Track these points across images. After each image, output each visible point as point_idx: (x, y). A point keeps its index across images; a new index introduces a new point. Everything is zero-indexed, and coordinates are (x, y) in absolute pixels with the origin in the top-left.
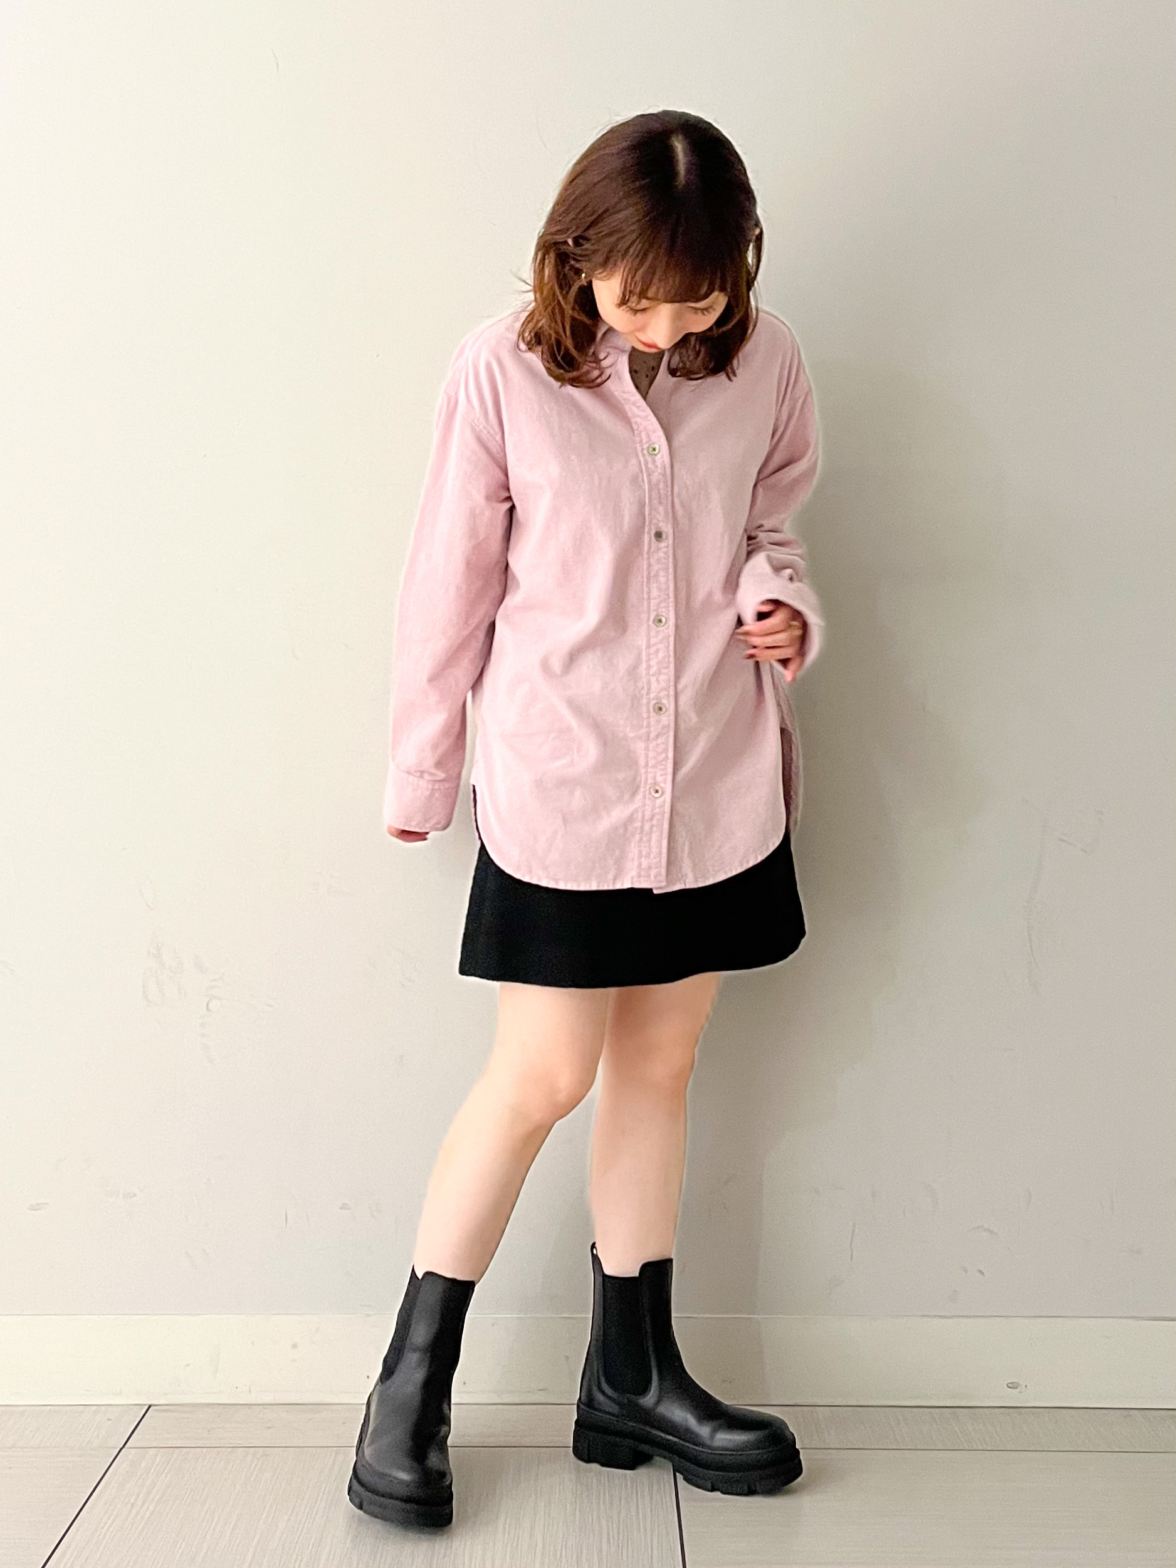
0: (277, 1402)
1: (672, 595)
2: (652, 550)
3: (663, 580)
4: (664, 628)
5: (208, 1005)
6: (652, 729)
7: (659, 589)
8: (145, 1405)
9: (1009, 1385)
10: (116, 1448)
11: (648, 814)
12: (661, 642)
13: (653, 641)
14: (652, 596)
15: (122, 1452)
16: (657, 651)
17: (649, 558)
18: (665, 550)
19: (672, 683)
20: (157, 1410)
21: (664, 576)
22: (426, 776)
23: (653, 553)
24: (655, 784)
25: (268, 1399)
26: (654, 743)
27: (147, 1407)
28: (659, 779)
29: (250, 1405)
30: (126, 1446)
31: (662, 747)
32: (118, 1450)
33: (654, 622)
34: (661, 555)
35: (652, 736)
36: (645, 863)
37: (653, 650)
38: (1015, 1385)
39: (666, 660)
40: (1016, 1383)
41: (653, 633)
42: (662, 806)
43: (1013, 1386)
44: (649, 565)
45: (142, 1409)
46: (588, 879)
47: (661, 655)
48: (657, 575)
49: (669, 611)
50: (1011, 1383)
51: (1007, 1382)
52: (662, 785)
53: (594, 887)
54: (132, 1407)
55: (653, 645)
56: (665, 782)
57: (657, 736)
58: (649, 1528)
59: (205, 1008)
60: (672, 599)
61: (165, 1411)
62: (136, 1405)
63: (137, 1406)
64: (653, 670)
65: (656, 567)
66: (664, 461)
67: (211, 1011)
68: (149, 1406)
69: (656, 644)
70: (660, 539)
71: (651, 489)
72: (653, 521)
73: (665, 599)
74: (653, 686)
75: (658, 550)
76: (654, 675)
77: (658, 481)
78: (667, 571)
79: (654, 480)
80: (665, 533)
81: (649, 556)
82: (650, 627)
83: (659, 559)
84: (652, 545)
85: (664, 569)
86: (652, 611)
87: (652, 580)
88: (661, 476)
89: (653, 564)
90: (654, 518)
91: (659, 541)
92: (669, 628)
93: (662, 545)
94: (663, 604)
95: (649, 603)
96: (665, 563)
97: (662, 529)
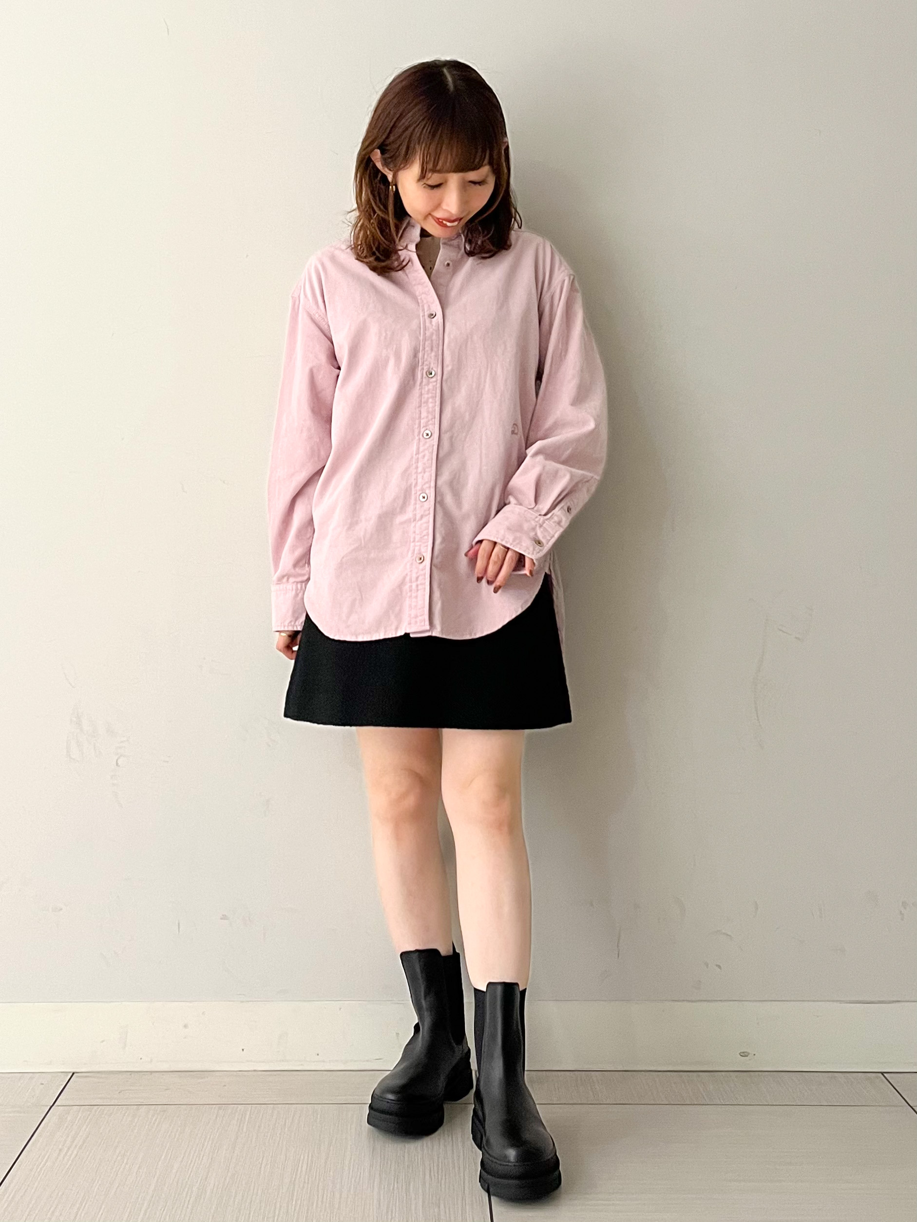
0: (172, 1070)
1: (437, 416)
2: (424, 384)
3: (431, 405)
4: (430, 439)
5: (117, 761)
6: (418, 512)
7: (428, 412)
8: (70, 1072)
9: (741, 1054)
10: (47, 1106)
11: (414, 576)
12: (427, 449)
13: (421, 449)
14: (422, 417)
15: (52, 1109)
16: (424, 456)
17: (421, 389)
18: (435, 384)
19: (433, 479)
20: (79, 1077)
21: (432, 403)
23: (425, 385)
24: (420, 553)
25: (165, 1067)
26: (420, 523)
27: (71, 1074)
28: (423, 550)
29: (151, 1072)
30: (55, 1105)
31: (425, 525)
32: (49, 1107)
33: (423, 435)
34: (431, 386)
35: (418, 517)
36: (413, 613)
37: (421, 455)
38: (746, 1054)
39: (430, 462)
40: (746, 1052)
41: (421, 444)
42: (424, 569)
43: (744, 1054)
44: (421, 394)
45: (67, 1076)
46: (377, 631)
47: (426, 458)
48: (427, 402)
49: (434, 427)
50: (743, 1053)
51: (739, 1052)
52: (424, 554)
53: (382, 637)
54: (59, 1074)
55: (421, 452)
56: (426, 552)
57: (422, 517)
58: (462, 1166)
59: (115, 763)
60: (437, 420)
61: (86, 1077)
62: (62, 1072)
63: (63, 1074)
64: (420, 470)
65: (426, 396)
66: (438, 322)
67: (119, 766)
68: (73, 1074)
69: (423, 451)
70: (431, 376)
71: (425, 340)
72: (425, 363)
73: (432, 419)
74: (420, 480)
75: (428, 384)
76: (420, 473)
77: (432, 334)
78: (434, 398)
79: (428, 334)
80: (435, 371)
81: (421, 387)
82: (419, 439)
83: (429, 390)
84: (424, 380)
85: (432, 397)
86: (421, 427)
87: (423, 405)
88: (434, 332)
89: (424, 394)
90: (426, 360)
91: (429, 377)
92: (433, 439)
93: (432, 380)
94: (430, 422)
95: (420, 422)
96: (433, 393)
97: (432, 369)
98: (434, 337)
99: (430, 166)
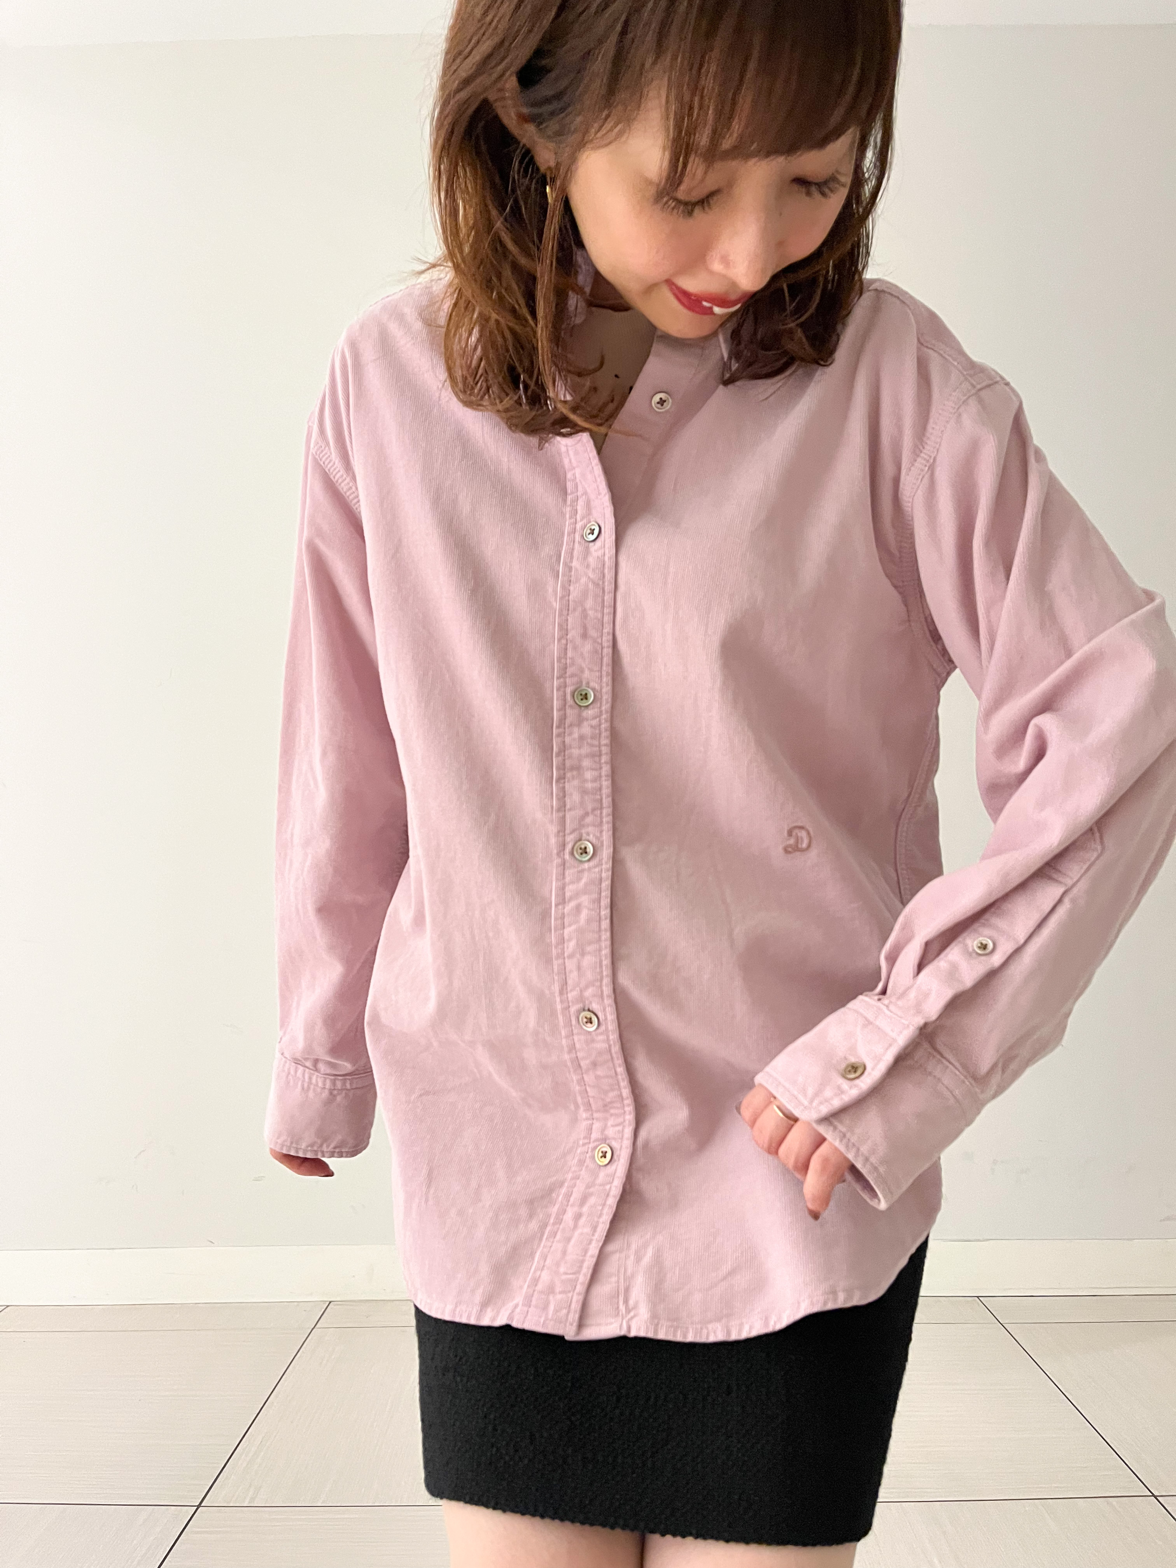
1: (607, 802)
2: (568, 722)
3: (589, 775)
4: (592, 864)
7: (584, 792)
12: (585, 892)
13: (570, 890)
14: (569, 804)
16: (578, 908)
17: (561, 734)
18: (595, 722)
19: (606, 972)
21: (591, 769)
22: (322, 1067)
23: (571, 725)
33: (572, 853)
34: (586, 729)
37: (569, 907)
39: (595, 926)
41: (570, 876)
44: (563, 749)
47: (584, 914)
48: (578, 767)
49: (601, 832)
52: (614, 1144)
55: (571, 899)
56: (621, 1135)
60: (607, 811)
64: (571, 946)
65: (576, 752)
66: (603, 556)
68: (330, 1302)
69: (577, 895)
70: (584, 703)
71: (566, 609)
72: (570, 671)
73: (594, 810)
74: (573, 977)
75: (580, 721)
76: (571, 956)
77: (585, 594)
78: (597, 759)
79: (575, 592)
80: (594, 690)
81: (561, 730)
82: (564, 863)
83: (582, 738)
84: (569, 711)
85: (592, 755)
86: (567, 831)
87: (569, 775)
88: (591, 586)
89: (570, 747)
90: (573, 664)
91: (580, 706)
92: (600, 864)
93: (590, 712)
94: (589, 819)
95: (564, 817)
96: (592, 746)
97: (588, 683)
98: (589, 603)
99: (703, 139)
